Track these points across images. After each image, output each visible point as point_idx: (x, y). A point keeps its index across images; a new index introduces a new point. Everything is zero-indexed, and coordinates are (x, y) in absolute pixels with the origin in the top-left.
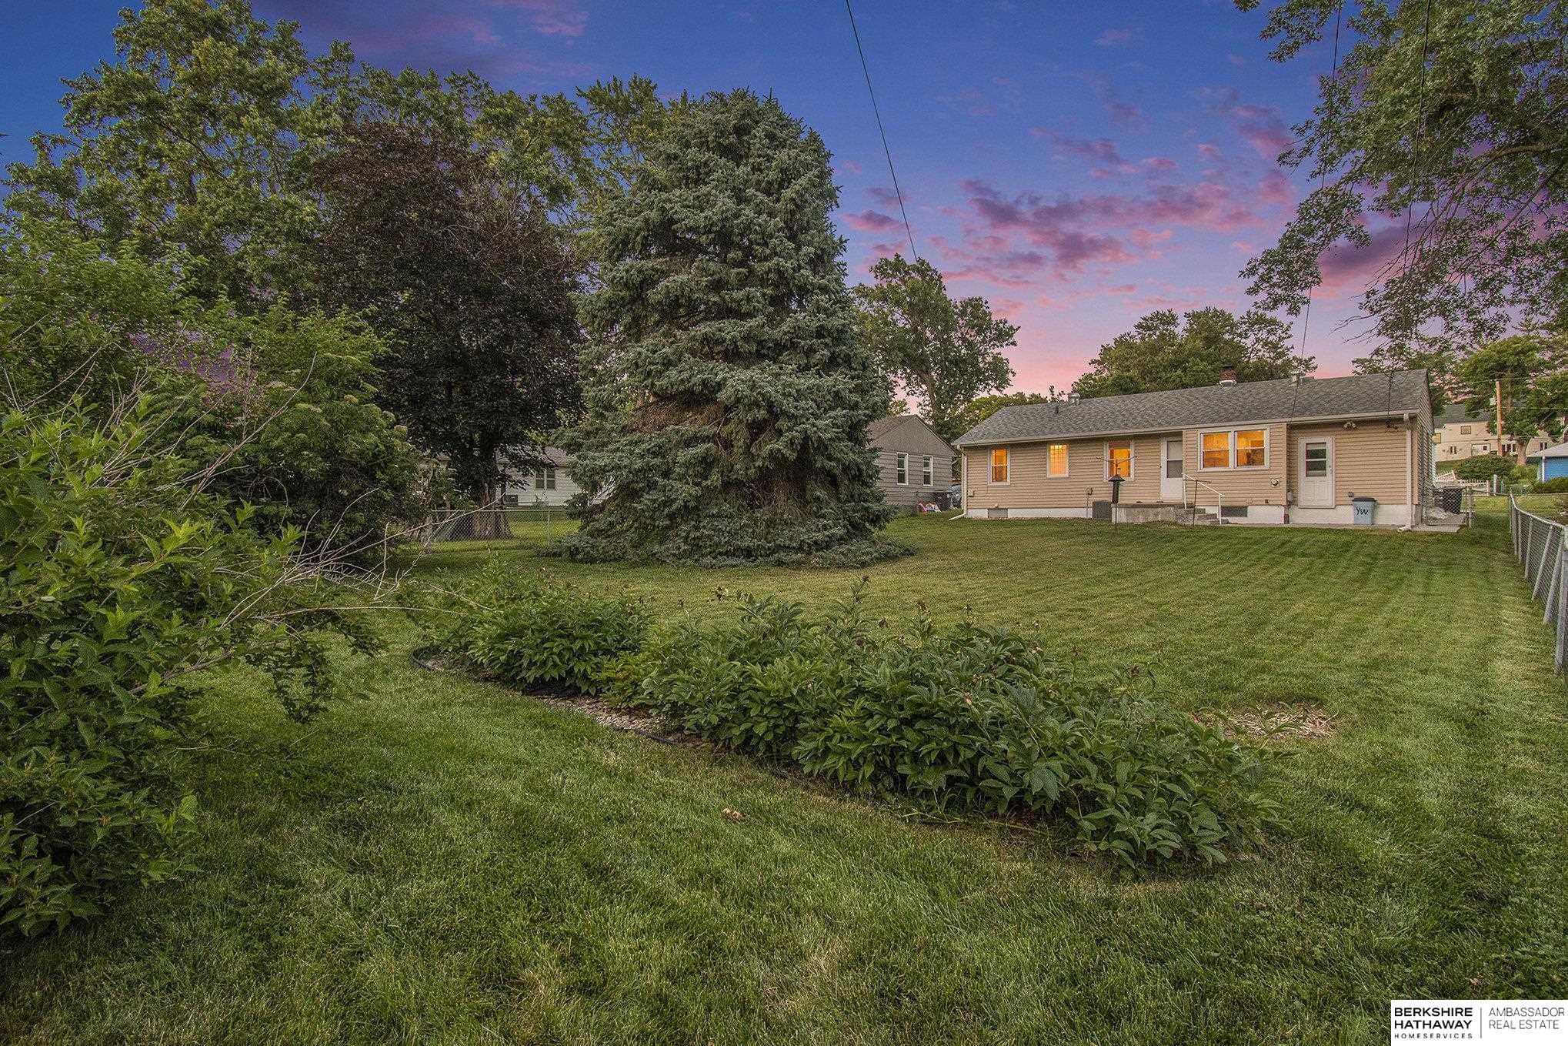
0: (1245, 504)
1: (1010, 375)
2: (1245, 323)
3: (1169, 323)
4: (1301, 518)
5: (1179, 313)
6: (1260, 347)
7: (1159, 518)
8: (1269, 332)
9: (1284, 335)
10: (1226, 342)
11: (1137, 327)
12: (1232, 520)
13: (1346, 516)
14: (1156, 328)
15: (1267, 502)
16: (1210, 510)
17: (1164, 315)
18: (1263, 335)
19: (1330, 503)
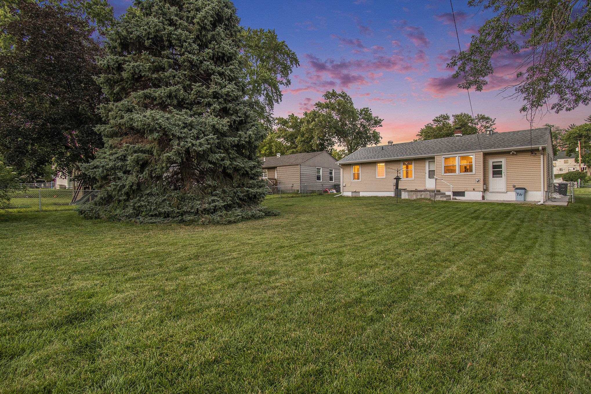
0: (464, 190)
1: (380, 138)
2: (477, 119)
3: (446, 119)
4: (491, 197)
5: (450, 115)
6: (483, 128)
7: (423, 197)
8: (486, 123)
9: (492, 124)
10: (469, 127)
11: (434, 120)
12: (457, 198)
13: (511, 197)
14: (441, 121)
15: (474, 189)
16: (447, 193)
17: (444, 116)
18: (484, 123)
19: (504, 190)
